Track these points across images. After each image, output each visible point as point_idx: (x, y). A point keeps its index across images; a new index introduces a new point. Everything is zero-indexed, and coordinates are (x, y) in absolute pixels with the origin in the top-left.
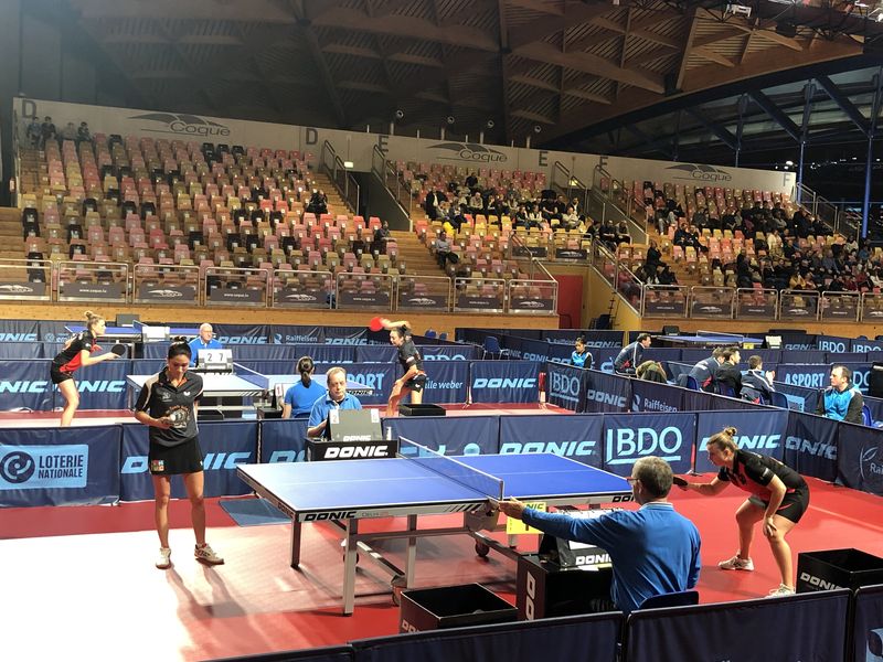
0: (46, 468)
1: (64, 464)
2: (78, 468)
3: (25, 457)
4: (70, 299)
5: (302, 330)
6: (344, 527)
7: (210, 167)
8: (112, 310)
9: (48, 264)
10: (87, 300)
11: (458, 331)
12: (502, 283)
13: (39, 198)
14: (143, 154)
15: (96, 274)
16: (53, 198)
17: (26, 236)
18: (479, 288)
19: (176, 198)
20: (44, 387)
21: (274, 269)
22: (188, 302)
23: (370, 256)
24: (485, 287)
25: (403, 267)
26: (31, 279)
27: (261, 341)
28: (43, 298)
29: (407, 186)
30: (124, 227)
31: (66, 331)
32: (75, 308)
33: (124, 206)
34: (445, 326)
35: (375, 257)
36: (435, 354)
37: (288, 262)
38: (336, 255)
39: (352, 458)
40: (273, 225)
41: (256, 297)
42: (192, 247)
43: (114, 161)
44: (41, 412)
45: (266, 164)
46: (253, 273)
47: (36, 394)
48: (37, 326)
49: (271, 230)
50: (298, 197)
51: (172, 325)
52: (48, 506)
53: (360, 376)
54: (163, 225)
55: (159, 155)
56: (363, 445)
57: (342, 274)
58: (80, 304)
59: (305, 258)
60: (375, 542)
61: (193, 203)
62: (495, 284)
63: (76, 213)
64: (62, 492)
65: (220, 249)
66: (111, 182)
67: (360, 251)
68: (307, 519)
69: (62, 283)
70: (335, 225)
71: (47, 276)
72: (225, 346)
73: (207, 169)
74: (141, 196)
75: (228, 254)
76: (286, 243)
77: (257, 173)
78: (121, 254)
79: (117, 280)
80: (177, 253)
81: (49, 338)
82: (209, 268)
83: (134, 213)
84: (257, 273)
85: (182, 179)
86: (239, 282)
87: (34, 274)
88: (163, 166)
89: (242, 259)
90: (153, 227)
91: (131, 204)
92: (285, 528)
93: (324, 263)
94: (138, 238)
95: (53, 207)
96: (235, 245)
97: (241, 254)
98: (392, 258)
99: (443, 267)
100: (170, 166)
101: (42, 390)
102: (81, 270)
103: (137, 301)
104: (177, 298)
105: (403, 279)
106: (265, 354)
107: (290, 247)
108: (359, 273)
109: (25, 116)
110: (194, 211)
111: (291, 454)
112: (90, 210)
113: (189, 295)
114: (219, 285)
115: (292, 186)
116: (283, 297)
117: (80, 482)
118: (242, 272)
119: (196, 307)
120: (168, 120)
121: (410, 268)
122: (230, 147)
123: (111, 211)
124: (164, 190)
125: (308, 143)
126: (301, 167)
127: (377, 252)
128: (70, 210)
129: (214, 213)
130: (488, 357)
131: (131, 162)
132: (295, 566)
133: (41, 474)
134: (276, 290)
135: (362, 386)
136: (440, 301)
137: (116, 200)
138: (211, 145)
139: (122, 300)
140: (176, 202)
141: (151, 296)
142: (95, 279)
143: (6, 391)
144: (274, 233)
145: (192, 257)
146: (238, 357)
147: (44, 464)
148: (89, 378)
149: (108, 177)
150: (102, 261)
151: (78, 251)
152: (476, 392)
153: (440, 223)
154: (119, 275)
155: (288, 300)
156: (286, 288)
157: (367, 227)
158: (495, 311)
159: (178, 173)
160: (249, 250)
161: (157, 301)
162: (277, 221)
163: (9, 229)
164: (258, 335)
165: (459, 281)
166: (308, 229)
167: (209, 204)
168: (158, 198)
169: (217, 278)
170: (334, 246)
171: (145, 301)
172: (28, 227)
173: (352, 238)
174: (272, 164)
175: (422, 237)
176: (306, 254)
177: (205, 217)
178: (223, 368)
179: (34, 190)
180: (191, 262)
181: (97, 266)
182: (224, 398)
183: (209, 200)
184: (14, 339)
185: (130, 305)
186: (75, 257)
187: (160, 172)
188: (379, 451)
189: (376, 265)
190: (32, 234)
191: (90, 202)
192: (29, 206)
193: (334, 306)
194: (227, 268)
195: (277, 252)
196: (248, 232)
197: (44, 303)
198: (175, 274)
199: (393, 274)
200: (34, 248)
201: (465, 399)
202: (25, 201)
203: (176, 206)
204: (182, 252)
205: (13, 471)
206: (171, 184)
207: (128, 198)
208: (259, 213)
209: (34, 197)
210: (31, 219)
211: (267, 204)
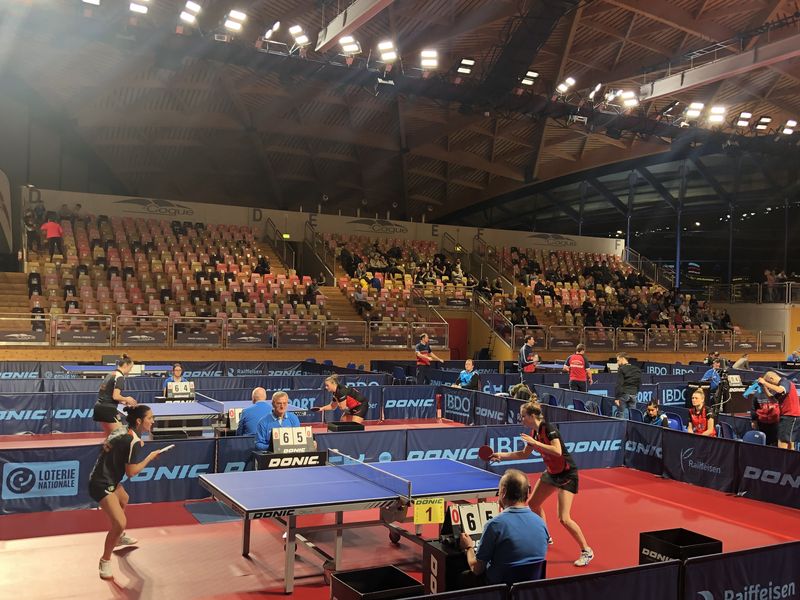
0: (44, 481)
1: (60, 477)
2: (70, 480)
3: (27, 472)
4: (66, 344)
5: (249, 365)
6: (285, 523)
7: (178, 239)
8: (99, 352)
9: (48, 317)
10: (79, 344)
11: (372, 362)
12: (405, 325)
13: (41, 265)
14: (125, 230)
15: (86, 324)
16: (53, 265)
17: (30, 294)
18: (389, 329)
19: (150, 263)
20: (44, 415)
21: (227, 318)
22: (159, 344)
23: (303, 306)
24: (394, 328)
25: (329, 314)
26: (34, 329)
27: (217, 374)
28: (44, 344)
29: (331, 252)
30: (109, 286)
31: (62, 370)
32: (70, 351)
33: (109, 270)
34: (362, 359)
35: (307, 307)
36: (355, 381)
37: (239, 311)
38: (277, 305)
39: (290, 466)
40: (227, 283)
41: (214, 339)
42: (163, 302)
43: (102, 235)
44: (41, 435)
45: (222, 237)
46: (211, 321)
47: (37, 420)
48: (38, 366)
49: (225, 287)
50: (247, 261)
51: (146, 364)
52: (47, 512)
53: (296, 400)
54: (140, 285)
55: (138, 231)
56: (299, 455)
57: (282, 320)
58: (74, 348)
59: (253, 309)
60: (309, 534)
61: (164, 268)
62: (401, 326)
63: (71, 276)
64: (58, 500)
65: (185, 302)
66: (99, 252)
67: (295, 302)
68: (255, 518)
69: (59, 332)
70: (276, 282)
71: (47, 326)
72: (189, 379)
73: (175, 240)
74: (122, 262)
75: (191, 307)
76: (236, 297)
77: (214, 243)
78: (107, 308)
79: (103, 328)
80: (151, 307)
81: (48, 375)
82: (176, 317)
83: (117, 275)
84: (215, 321)
85: (155, 248)
86: (200, 328)
87: (36, 325)
88: (141, 238)
89: (202, 310)
90: (132, 286)
91: (115, 269)
92: (238, 524)
93: (267, 312)
94: (120, 296)
95: (53, 272)
96: (197, 299)
97: (202, 306)
98: (321, 307)
99: (360, 313)
100: (146, 239)
101: (41, 417)
102: (74, 321)
103: (118, 344)
104: (152, 342)
105: (329, 323)
106: (221, 384)
107: (241, 300)
108: (294, 319)
109: (31, 201)
110: (164, 273)
111: (242, 465)
112: (82, 274)
113: (160, 338)
114: (183, 330)
115: (242, 254)
116: (235, 339)
117: (73, 491)
118: (203, 320)
119: (165, 349)
120: (144, 203)
121: (336, 314)
122: (194, 224)
123: (99, 274)
124: (141, 258)
125: (255, 219)
126: (249, 238)
127: (309, 303)
128: (66, 274)
129: (181, 275)
130: (396, 383)
131: (115, 236)
132: (246, 555)
133: (40, 486)
134: (229, 334)
135: (298, 408)
136: (359, 340)
137: (102, 265)
138: (178, 223)
139: (107, 344)
140: (150, 266)
141: (129, 341)
142: (85, 328)
143: (13, 418)
144: (228, 289)
145: (163, 309)
146: (199, 388)
147: (43, 477)
148: (81, 406)
149: (96, 248)
150: (92, 314)
151: (72, 306)
152: (387, 411)
153: (357, 280)
154: (104, 324)
155: (239, 341)
156: (237, 333)
157: (301, 283)
158: (401, 346)
159: (152, 245)
160: (208, 303)
161: (135, 345)
162: (230, 280)
163: (17, 289)
164: (215, 370)
165: (373, 324)
166: (255, 285)
167: (177, 268)
168: (137, 263)
169: (183, 325)
170: (275, 299)
171: (125, 345)
172: (32, 288)
173: (289, 293)
174: (226, 236)
175: (344, 291)
176: (253, 306)
177: (174, 278)
178: (187, 396)
179: (38, 259)
180: (162, 313)
181: (87, 318)
182: (188, 421)
183: (177, 265)
184: (20, 377)
185: (113, 348)
186: (69, 311)
187: (138, 244)
188: (312, 460)
189: (308, 313)
190: (36, 293)
191: (82, 267)
192: (34, 272)
193: (275, 346)
194: (191, 316)
195: (230, 304)
196: (207, 289)
197: (44, 348)
198: (149, 323)
199: (322, 320)
200: (37, 304)
201: (379, 417)
202: (30, 267)
203: (150, 270)
204: (155, 305)
205: (17, 483)
206: (146, 253)
207: (113, 264)
208: (217, 274)
209: (37, 264)
210: (35, 282)
211: (222, 268)
